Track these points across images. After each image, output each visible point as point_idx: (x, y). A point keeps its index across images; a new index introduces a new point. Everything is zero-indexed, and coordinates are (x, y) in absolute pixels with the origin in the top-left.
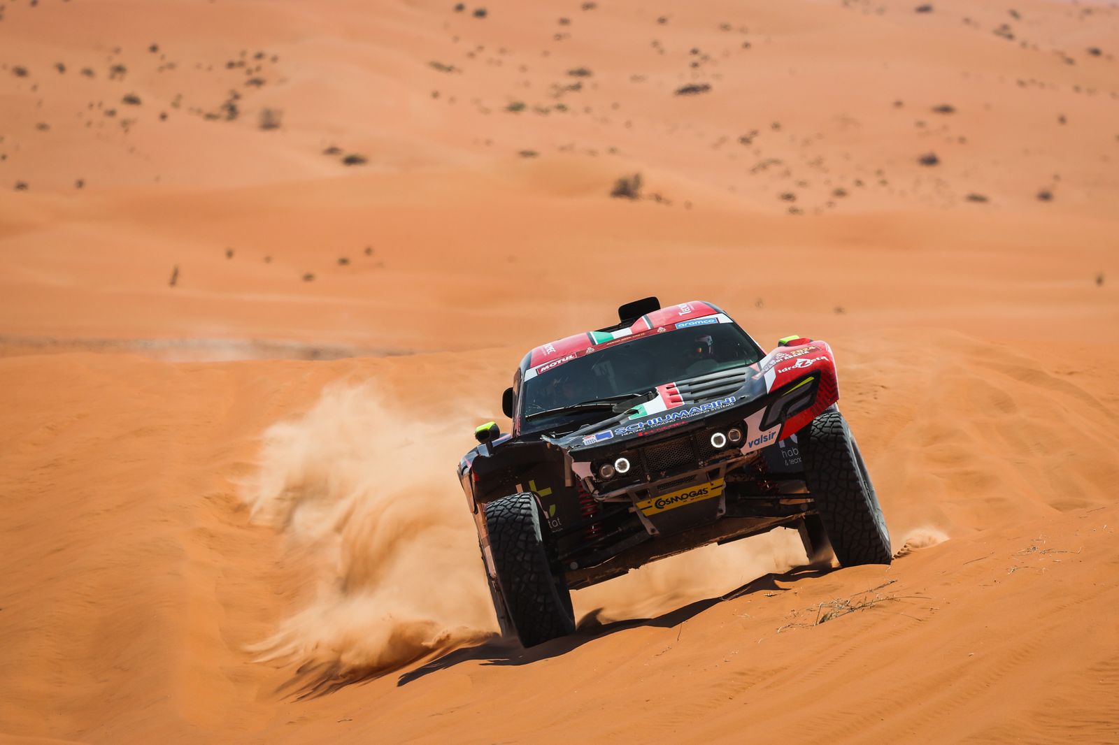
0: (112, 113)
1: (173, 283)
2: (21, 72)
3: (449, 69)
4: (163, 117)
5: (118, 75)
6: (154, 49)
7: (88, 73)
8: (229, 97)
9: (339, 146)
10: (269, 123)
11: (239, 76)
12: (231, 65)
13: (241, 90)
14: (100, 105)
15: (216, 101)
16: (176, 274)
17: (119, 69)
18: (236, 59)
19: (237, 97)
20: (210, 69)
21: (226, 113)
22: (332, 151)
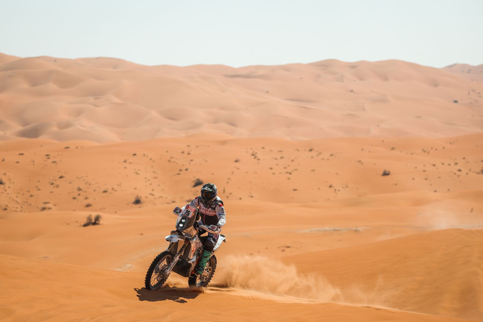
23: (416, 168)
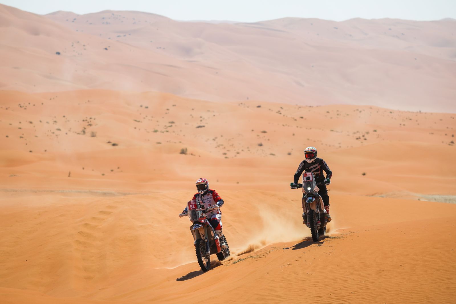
0: (53, 133)
1: (69, 176)
2: (31, 123)
3: (139, 122)
4: (66, 134)
5: (55, 123)
6: (64, 117)
7: (48, 123)
8: (83, 129)
9: (111, 141)
10: (93, 135)
11: (86, 123)
12: (84, 121)
13: (86, 127)
14: (51, 131)
15: (80, 130)
16: (70, 174)
17: (55, 122)
18: (85, 119)
19: (85, 129)
20: (78, 121)
21: (82, 133)
22: (109, 142)
23: (10, 124)
